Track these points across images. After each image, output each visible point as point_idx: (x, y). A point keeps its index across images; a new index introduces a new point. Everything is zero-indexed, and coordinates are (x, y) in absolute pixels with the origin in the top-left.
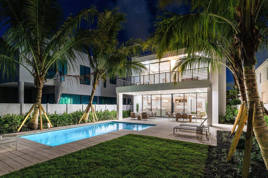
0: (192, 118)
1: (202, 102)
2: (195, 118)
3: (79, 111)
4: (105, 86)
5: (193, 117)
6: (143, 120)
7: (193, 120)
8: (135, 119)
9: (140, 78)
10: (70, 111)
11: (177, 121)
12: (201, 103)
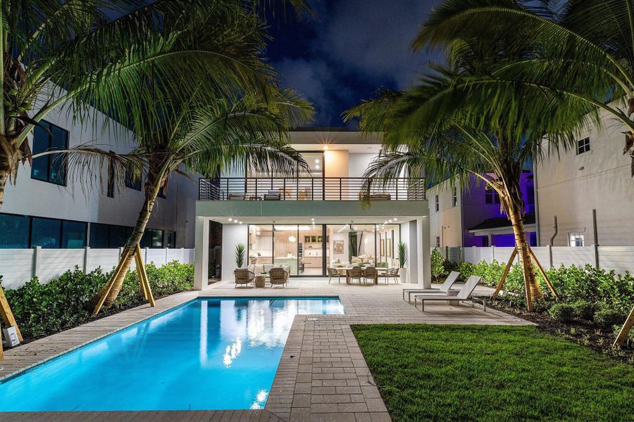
0: (380, 276)
1: (343, 241)
2: (384, 276)
3: (72, 271)
4: (111, 194)
5: (380, 273)
6: (274, 286)
7: (381, 280)
8: (249, 285)
9: (246, 184)
10: (46, 273)
11: (348, 283)
12: (342, 243)
